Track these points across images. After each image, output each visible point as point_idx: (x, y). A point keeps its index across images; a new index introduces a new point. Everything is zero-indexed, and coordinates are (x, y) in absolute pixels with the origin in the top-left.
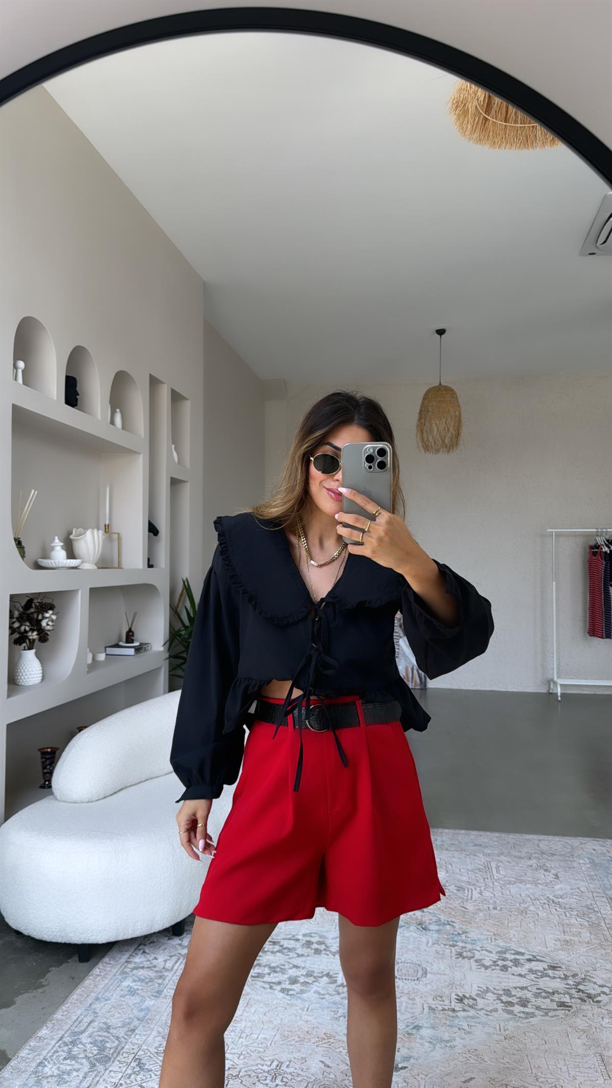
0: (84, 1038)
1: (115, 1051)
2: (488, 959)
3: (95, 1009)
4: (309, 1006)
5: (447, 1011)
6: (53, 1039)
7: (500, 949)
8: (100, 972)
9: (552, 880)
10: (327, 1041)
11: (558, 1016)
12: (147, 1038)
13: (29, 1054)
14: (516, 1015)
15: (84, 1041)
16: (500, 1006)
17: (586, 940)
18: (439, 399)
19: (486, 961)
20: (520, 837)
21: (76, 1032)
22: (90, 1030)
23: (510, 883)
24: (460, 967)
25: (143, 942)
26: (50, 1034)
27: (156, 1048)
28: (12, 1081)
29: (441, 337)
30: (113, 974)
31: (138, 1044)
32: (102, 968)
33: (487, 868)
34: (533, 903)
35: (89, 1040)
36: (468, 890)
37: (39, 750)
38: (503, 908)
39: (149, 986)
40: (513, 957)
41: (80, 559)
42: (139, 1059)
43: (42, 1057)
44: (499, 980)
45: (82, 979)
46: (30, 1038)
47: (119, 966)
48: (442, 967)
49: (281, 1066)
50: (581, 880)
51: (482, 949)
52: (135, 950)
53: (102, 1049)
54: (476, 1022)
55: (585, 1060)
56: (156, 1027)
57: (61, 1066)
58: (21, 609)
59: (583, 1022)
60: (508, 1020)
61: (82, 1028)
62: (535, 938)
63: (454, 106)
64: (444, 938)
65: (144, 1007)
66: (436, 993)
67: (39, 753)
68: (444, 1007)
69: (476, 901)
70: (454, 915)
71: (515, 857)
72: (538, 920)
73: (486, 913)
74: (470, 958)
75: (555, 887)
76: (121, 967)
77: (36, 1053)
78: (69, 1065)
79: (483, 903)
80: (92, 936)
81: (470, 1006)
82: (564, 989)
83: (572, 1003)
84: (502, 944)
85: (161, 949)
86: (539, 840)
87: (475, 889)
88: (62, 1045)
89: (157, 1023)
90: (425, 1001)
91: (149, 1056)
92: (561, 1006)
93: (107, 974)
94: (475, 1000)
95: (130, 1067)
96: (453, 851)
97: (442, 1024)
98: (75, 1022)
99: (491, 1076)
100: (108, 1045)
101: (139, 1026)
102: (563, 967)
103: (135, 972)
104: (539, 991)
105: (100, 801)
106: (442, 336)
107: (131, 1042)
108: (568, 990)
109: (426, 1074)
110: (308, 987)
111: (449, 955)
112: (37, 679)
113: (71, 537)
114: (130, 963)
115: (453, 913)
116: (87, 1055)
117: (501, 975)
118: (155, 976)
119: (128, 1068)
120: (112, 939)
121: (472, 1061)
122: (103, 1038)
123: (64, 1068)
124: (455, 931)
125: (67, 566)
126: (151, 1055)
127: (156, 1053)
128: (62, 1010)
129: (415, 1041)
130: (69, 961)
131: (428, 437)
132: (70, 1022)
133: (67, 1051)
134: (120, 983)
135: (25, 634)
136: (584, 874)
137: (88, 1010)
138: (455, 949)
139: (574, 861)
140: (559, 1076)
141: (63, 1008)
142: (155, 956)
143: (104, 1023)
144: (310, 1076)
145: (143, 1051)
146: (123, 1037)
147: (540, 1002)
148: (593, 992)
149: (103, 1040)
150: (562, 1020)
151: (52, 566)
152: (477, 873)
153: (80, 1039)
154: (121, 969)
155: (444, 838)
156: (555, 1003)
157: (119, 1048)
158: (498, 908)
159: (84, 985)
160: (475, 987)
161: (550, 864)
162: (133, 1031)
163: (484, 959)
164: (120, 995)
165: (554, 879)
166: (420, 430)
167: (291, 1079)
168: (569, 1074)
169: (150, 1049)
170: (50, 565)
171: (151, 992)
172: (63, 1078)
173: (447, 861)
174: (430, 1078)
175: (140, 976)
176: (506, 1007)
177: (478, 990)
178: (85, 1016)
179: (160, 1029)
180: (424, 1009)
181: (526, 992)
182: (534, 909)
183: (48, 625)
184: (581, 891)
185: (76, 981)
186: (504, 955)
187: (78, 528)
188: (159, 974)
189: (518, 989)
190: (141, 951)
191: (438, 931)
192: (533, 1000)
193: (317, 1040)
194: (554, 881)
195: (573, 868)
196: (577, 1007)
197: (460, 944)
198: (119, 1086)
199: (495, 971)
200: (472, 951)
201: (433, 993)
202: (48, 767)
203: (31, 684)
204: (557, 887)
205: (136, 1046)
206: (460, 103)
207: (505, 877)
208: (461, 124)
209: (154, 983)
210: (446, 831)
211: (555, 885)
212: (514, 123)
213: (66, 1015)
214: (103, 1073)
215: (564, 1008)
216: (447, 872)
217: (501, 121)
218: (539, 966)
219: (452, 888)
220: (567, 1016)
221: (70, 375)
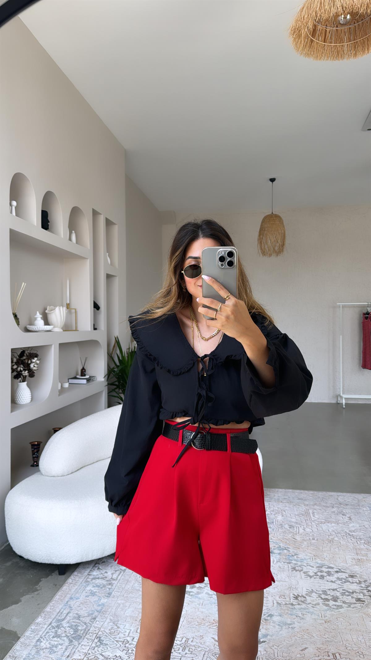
0: (64, 624)
1: (84, 632)
2: (312, 571)
3: (70, 605)
4: (203, 602)
5: (288, 605)
6: (45, 624)
7: (318, 565)
8: (72, 581)
9: (347, 521)
10: (215, 625)
11: (357, 607)
12: (104, 623)
13: (31, 634)
14: (331, 607)
15: (65, 626)
16: (321, 601)
18: (272, 222)
19: (310, 572)
20: (326, 494)
21: (59, 620)
22: (68, 618)
23: (322, 523)
24: (295, 577)
25: (98, 562)
26: (43, 621)
27: (109, 630)
28: (21, 652)
29: (272, 183)
30: (80, 582)
31: (98, 627)
32: (73, 578)
33: (307, 514)
34: (337, 535)
35: (68, 625)
36: (296, 527)
37: (30, 443)
38: (319, 539)
39: (103, 590)
40: (327, 570)
41: (52, 325)
42: (99, 637)
43: (39, 636)
44: (319, 585)
45: (61, 586)
46: (31, 623)
47: (83, 577)
48: (283, 577)
49: (188, 641)
50: (365, 521)
51: (307, 565)
52: (93, 567)
53: (76, 631)
54: (307, 612)
56: (109, 616)
57: (51, 642)
58: (18, 357)
60: (326, 610)
61: (63, 617)
62: (340, 558)
63: (292, 32)
64: (284, 558)
65: (100, 603)
66: (281, 593)
67: (30, 445)
68: (286, 602)
69: (301, 534)
70: (288, 543)
71: (324, 506)
72: (340, 546)
73: (308, 542)
74: (300, 571)
75: (350, 525)
76: (85, 578)
77: (35, 634)
78: (56, 641)
79: (306, 535)
80: (66, 559)
81: (302, 602)
82: (360, 590)
83: (365, 599)
84: (319, 562)
85: (109, 566)
86: (338, 496)
87: (301, 527)
88: (51, 628)
89: (109, 614)
90: (274, 599)
91: (106, 635)
92: (358, 601)
93: (76, 583)
94: (305, 597)
95: (94, 643)
96: (285, 502)
97: (285, 613)
98: (58, 613)
99: (318, 646)
101: (98, 616)
102: (358, 576)
103: (94, 581)
104: (344, 591)
105: (69, 475)
106: (274, 182)
107: (94, 626)
108: (361, 591)
109: (278, 646)
110: (201, 590)
111: (287, 568)
112: (28, 400)
113: (46, 311)
114: (91, 576)
115: (288, 542)
116: (67, 634)
117: (320, 582)
118: (106, 584)
119: (93, 643)
120: (79, 561)
121: (306, 637)
122: (77, 624)
123: (53, 643)
124: (290, 554)
125: (45, 330)
126: (107, 635)
127: (110, 633)
128: (50, 605)
129: (269, 625)
130: (53, 574)
131: (264, 247)
132: (55, 614)
133: (54, 632)
134: (85, 588)
135: (21, 372)
136: (367, 517)
137: (66, 605)
138: (291, 565)
139: (360, 509)
140: (360, 646)
141: (51, 604)
142: (106, 571)
143: (76, 614)
144: (206, 647)
145: (101, 632)
146: (88, 623)
147: (345, 598)
149: (76, 625)
150: (360, 610)
152: (301, 517)
153: (62, 624)
154: (85, 579)
155: (280, 495)
156: (354, 599)
157: (87, 630)
158: (316, 539)
159: (62, 589)
160: (305, 590)
161: (345, 511)
162: (95, 619)
163: (309, 572)
164: (85, 596)
165: (349, 520)
166: (259, 242)
167: (195, 649)
168: (366, 644)
169: (105, 630)
170: (34, 329)
171: (105, 594)
172: (53, 650)
173: (282, 509)
174: (280, 648)
175: (97, 583)
176: (325, 602)
177: (307, 592)
178: (65, 609)
179: (111, 618)
180: (274, 604)
181: (336, 592)
182: (338, 540)
184: (366, 528)
185: (58, 587)
186: (321, 569)
187: (50, 306)
188: (109, 582)
189: (331, 591)
190: (97, 568)
191: (280, 554)
192: (341, 597)
193: (209, 624)
194: (348, 521)
195: (360, 513)
196: (368, 602)
197: (293, 562)
198: (88, 654)
199: (316, 579)
201: (279, 594)
202: (36, 453)
203: (25, 403)
204: (351, 525)
205: (97, 629)
206: (296, 30)
207: (318, 519)
208: (296, 44)
209: (106, 588)
210: (280, 490)
211: (350, 524)
212: (330, 43)
213: (52, 609)
214: (77, 646)
215: (360, 602)
216: (283, 516)
217: (322, 42)
218: (343, 576)
219: (287, 526)
220: (362, 607)
221: (43, 210)
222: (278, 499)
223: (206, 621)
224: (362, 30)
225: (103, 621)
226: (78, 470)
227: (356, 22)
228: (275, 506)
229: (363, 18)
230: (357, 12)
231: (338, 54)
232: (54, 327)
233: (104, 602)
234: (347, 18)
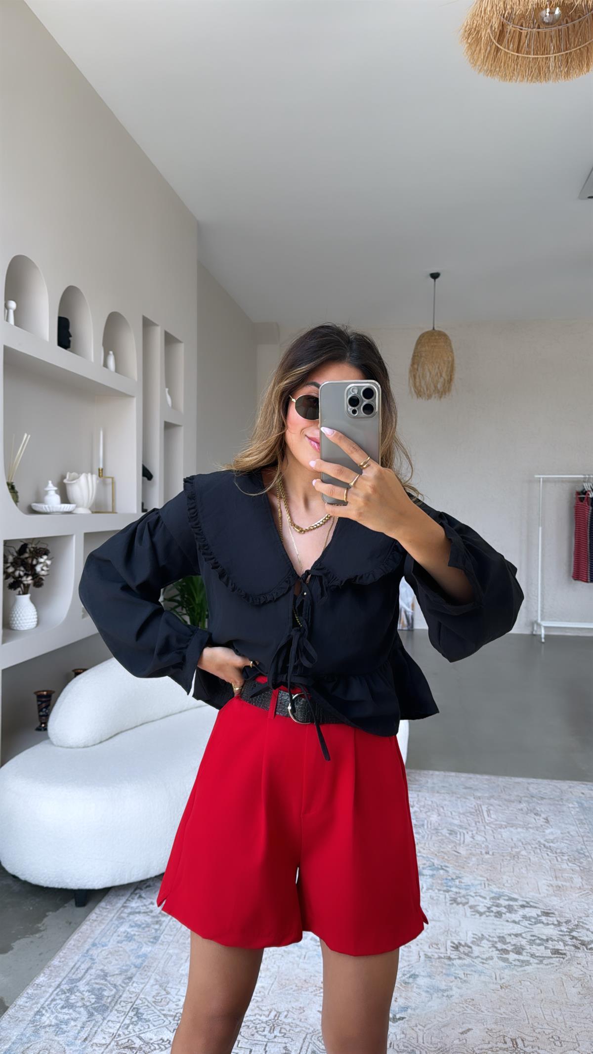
0: (82, 986)
1: (113, 1000)
2: (482, 905)
3: (92, 955)
4: (306, 953)
5: (442, 959)
6: (50, 986)
7: (493, 895)
8: (97, 917)
9: (542, 824)
11: (553, 964)
12: (145, 986)
13: (27, 1002)
14: (511, 963)
15: (82, 989)
16: (495, 954)
17: (578, 886)
18: (432, 344)
19: (480, 907)
20: (510, 780)
21: (73, 980)
22: (88, 977)
23: (501, 827)
24: (455, 913)
25: (138, 887)
26: (47, 982)
27: (153, 997)
28: (9, 1031)
29: (435, 281)
30: (110, 919)
31: (136, 992)
32: (99, 913)
33: (478, 812)
34: (524, 848)
35: (87, 988)
36: (460, 834)
37: (36, 693)
38: (495, 852)
39: (146, 932)
40: (507, 903)
41: (74, 503)
42: (137, 1008)
43: (39, 1006)
44: (494, 927)
45: (79, 924)
46: (28, 985)
47: (115, 911)
48: (436, 913)
49: (279, 1016)
50: (571, 824)
51: (477, 894)
52: (132, 894)
53: (99, 997)
54: (472, 971)
55: (581, 1010)
56: (153, 974)
57: (59, 1015)
58: (15, 554)
59: (578, 970)
60: (504, 968)
61: (80, 976)
62: (528, 884)
63: (466, 34)
64: (438, 883)
65: (140, 953)
66: (432, 940)
67: (35, 698)
68: (440, 955)
69: (468, 845)
70: (447, 859)
71: (506, 800)
72: (530, 865)
74: (464, 904)
75: (546, 831)
76: (118, 912)
77: (34, 1001)
78: (67, 1014)
79: (475, 847)
80: (89, 881)
81: (465, 954)
82: (558, 936)
83: (566, 950)
84: (496, 890)
86: (528, 784)
87: (467, 833)
88: (60, 993)
89: (155, 970)
90: (421, 949)
91: (147, 1006)
92: (555, 954)
93: (103, 919)
94: (470, 947)
95: (128, 1017)
96: (444, 793)
97: (438, 973)
98: (72, 968)
99: (489, 1027)
100: (106, 993)
101: (136, 974)
102: (556, 913)
103: (131, 917)
104: (533, 938)
105: (95, 746)
106: (437, 280)
107: (128, 991)
108: (561, 937)
109: (423, 1025)
111: (444, 900)
112: (32, 624)
113: (65, 481)
114: (126, 908)
115: (446, 857)
116: (85, 1003)
117: (496, 922)
118: (151, 922)
119: (126, 1017)
120: (109, 885)
121: (469, 1011)
122: (101, 986)
123: (62, 1017)
124: (449, 876)
125: (61, 510)
126: (149, 1004)
127: (154, 1002)
128: (60, 956)
129: (412, 991)
130: (66, 905)
131: (420, 383)
132: (67, 969)
133: (64, 999)
134: (117, 928)
135: (20, 579)
136: (574, 818)
137: (85, 956)
138: (449, 895)
139: (563, 805)
140: (555, 1027)
141: (61, 954)
142: (151, 900)
143: (101, 970)
144: (308, 1027)
145: (140, 999)
146: (120, 985)
147: (534, 949)
148: (586, 939)
149: (101, 988)
150: (557, 968)
151: (46, 511)
152: (468, 816)
153: (77, 987)
154: (118, 914)
155: (435, 781)
156: (549, 950)
157: (117, 996)
158: (491, 853)
159: (81, 930)
160: (470, 934)
161: (540, 808)
162: (130, 978)
163: (478, 905)
164: (116, 941)
166: (412, 375)
167: (290, 1030)
168: (565, 1024)
169: (147, 997)
170: (44, 509)
171: (148, 938)
172: (61, 1028)
173: (438, 803)
174: (428, 1029)
175: (137, 921)
176: (502, 954)
177: (473, 938)
178: (83, 963)
179: (158, 977)
180: (420, 957)
181: (520, 939)
182: (526, 854)
183: (42, 570)
184: (571, 835)
185: (73, 926)
186: (498, 901)
187: (71, 472)
188: (156, 919)
189: (513, 936)
190: (138, 895)
191: (432, 876)
192: (528, 947)
193: (315, 988)
194: (544, 825)
195: (563, 812)
196: (571, 955)
197: (454, 889)
198: (117, 1036)
199: (490, 918)
200: (467, 897)
201: (428, 940)
202: (44, 710)
203: (26, 629)
204: (548, 831)
205: (134, 995)
206: (473, 30)
207: (496, 820)
208: (472, 54)
209: (150, 929)
210: (437, 773)
211: (546, 829)
212: (527, 54)
213: (63, 962)
214: (101, 1022)
215: (558, 956)
216: (439, 815)
217: (513, 52)
218: (533, 913)
219: (445, 832)
220: (562, 963)
221: (62, 316)
222: (433, 788)
223: (309, 984)
224: (579, 34)
225: (144, 983)
226: (111, 738)
227: (569, 21)
228: (428, 799)
229: (580, 14)
230: (572, 3)
231: (540, 73)
232: (77, 507)
233: (147, 951)
234: (554, 13)
